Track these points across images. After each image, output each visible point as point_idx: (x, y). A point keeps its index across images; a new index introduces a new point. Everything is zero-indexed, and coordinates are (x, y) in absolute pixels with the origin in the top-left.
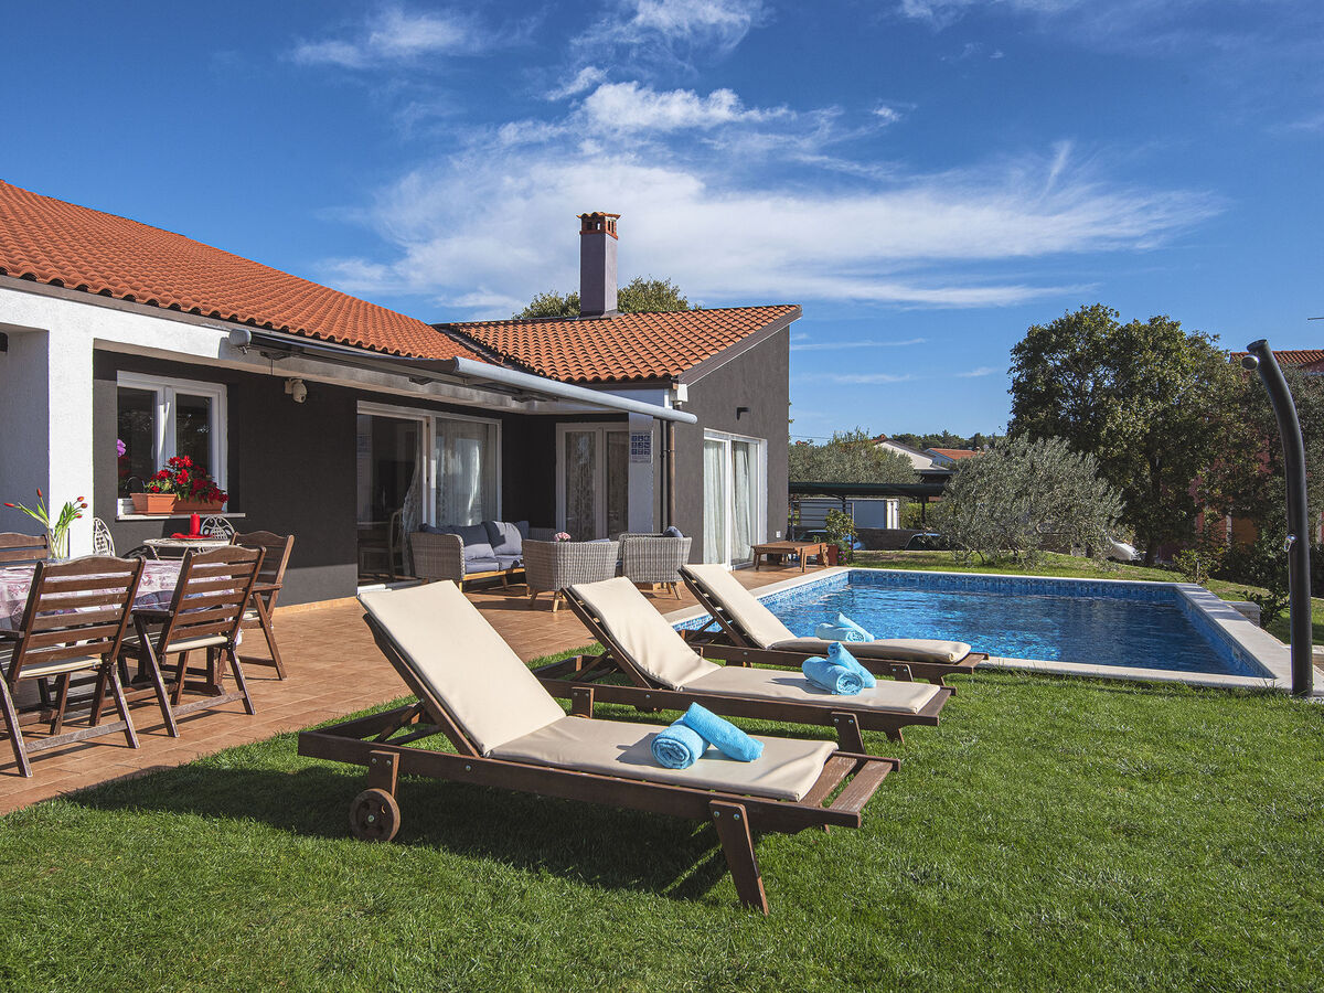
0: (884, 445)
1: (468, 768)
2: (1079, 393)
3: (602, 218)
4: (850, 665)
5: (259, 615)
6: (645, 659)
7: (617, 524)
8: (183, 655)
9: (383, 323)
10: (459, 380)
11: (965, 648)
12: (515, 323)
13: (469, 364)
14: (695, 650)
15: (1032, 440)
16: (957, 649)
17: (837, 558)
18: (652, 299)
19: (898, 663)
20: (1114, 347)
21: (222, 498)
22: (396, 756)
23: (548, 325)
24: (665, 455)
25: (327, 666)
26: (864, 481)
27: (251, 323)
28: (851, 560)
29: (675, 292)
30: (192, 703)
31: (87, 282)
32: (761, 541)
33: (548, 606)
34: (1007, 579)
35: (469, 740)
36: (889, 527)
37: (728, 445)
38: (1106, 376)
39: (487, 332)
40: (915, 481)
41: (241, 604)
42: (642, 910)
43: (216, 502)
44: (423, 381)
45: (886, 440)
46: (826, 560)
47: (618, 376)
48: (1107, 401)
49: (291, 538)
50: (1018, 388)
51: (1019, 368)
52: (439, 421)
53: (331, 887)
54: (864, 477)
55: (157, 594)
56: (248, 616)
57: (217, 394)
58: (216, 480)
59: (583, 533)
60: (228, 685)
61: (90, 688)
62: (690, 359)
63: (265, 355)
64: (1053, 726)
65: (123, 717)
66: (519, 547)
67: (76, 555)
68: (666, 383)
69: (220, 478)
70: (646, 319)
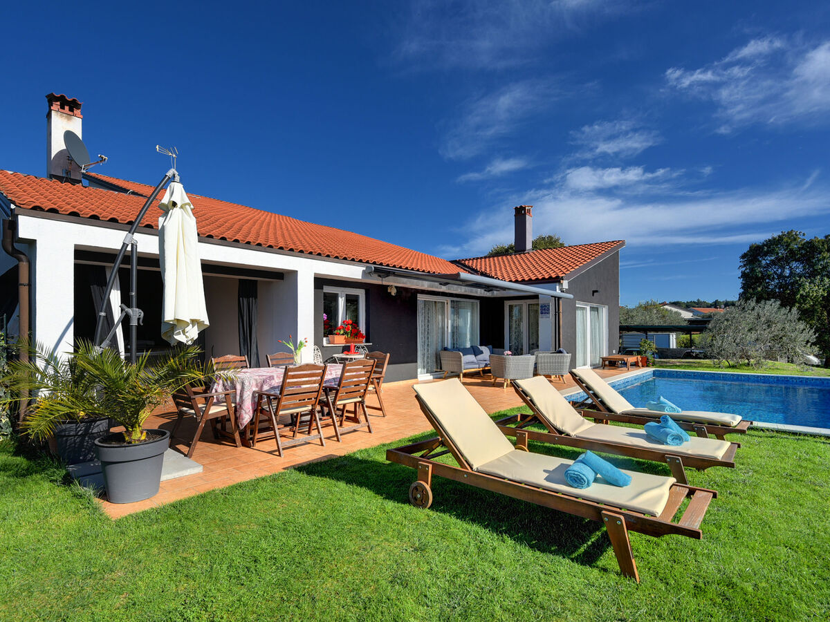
0: (666, 307)
1: (465, 476)
2: (781, 276)
3: (525, 208)
4: (674, 428)
5: (375, 388)
6: (555, 420)
7: (534, 347)
8: (344, 405)
9: (429, 261)
10: (461, 283)
11: (739, 418)
12: (485, 257)
13: (465, 275)
14: (579, 412)
15: (758, 302)
16: (734, 419)
17: (646, 363)
18: (548, 243)
19: (699, 425)
20: (803, 252)
21: (363, 337)
22: (431, 466)
23: (500, 258)
24: (557, 313)
25: (404, 411)
26: (657, 325)
27: (374, 263)
28: (654, 364)
29: (558, 240)
30: (348, 426)
31: (313, 251)
32: (605, 355)
33: (501, 385)
34: (746, 375)
35: (466, 461)
36: (671, 347)
37: (588, 308)
38: (797, 267)
39: (473, 262)
40: (685, 324)
41: (367, 384)
42: (562, 569)
43: (361, 339)
44: (446, 284)
45: (667, 304)
46: (640, 364)
47: (533, 278)
48: (800, 280)
49: (388, 355)
50: (744, 275)
51: (745, 265)
52: (452, 301)
53: (399, 532)
54: (657, 323)
55: (334, 379)
56: (371, 388)
57: (361, 293)
58: (361, 330)
59: (517, 351)
60: (362, 418)
61: (308, 418)
62: (569, 268)
63: (380, 276)
64: (800, 466)
65: (319, 432)
66: (487, 358)
67: (304, 362)
68: (557, 280)
69: (362, 329)
70: (546, 252)
